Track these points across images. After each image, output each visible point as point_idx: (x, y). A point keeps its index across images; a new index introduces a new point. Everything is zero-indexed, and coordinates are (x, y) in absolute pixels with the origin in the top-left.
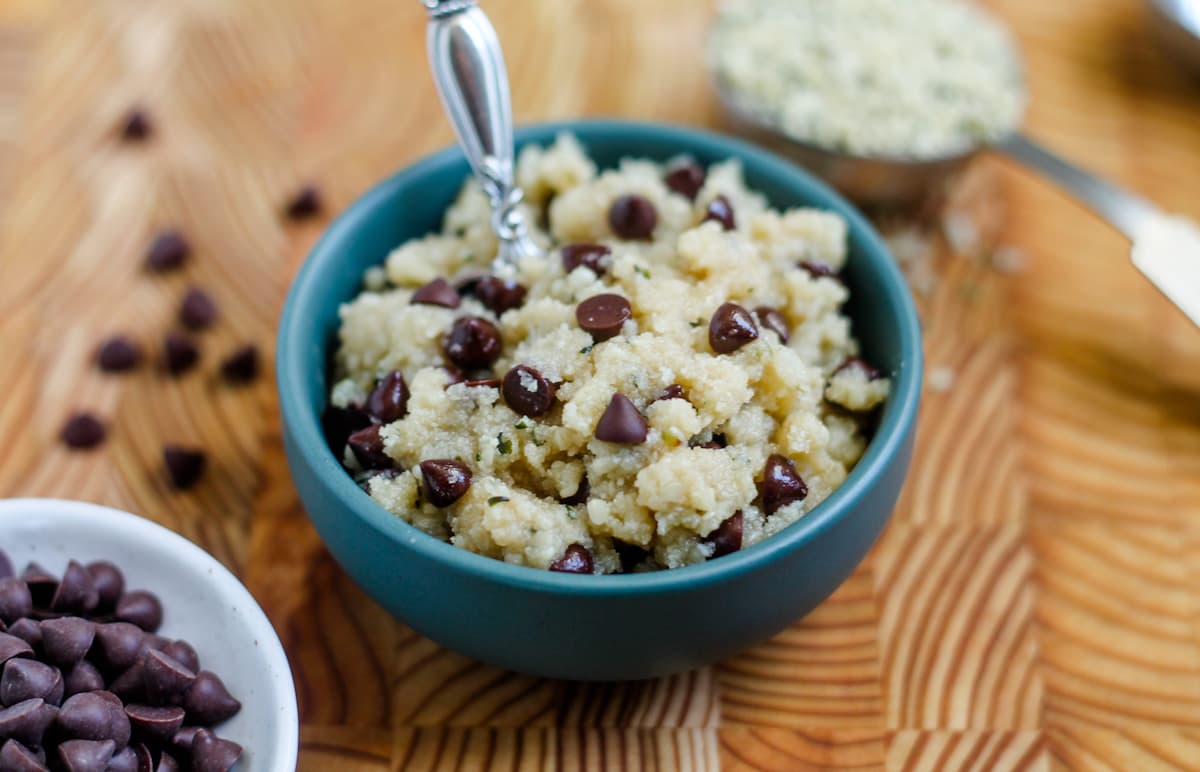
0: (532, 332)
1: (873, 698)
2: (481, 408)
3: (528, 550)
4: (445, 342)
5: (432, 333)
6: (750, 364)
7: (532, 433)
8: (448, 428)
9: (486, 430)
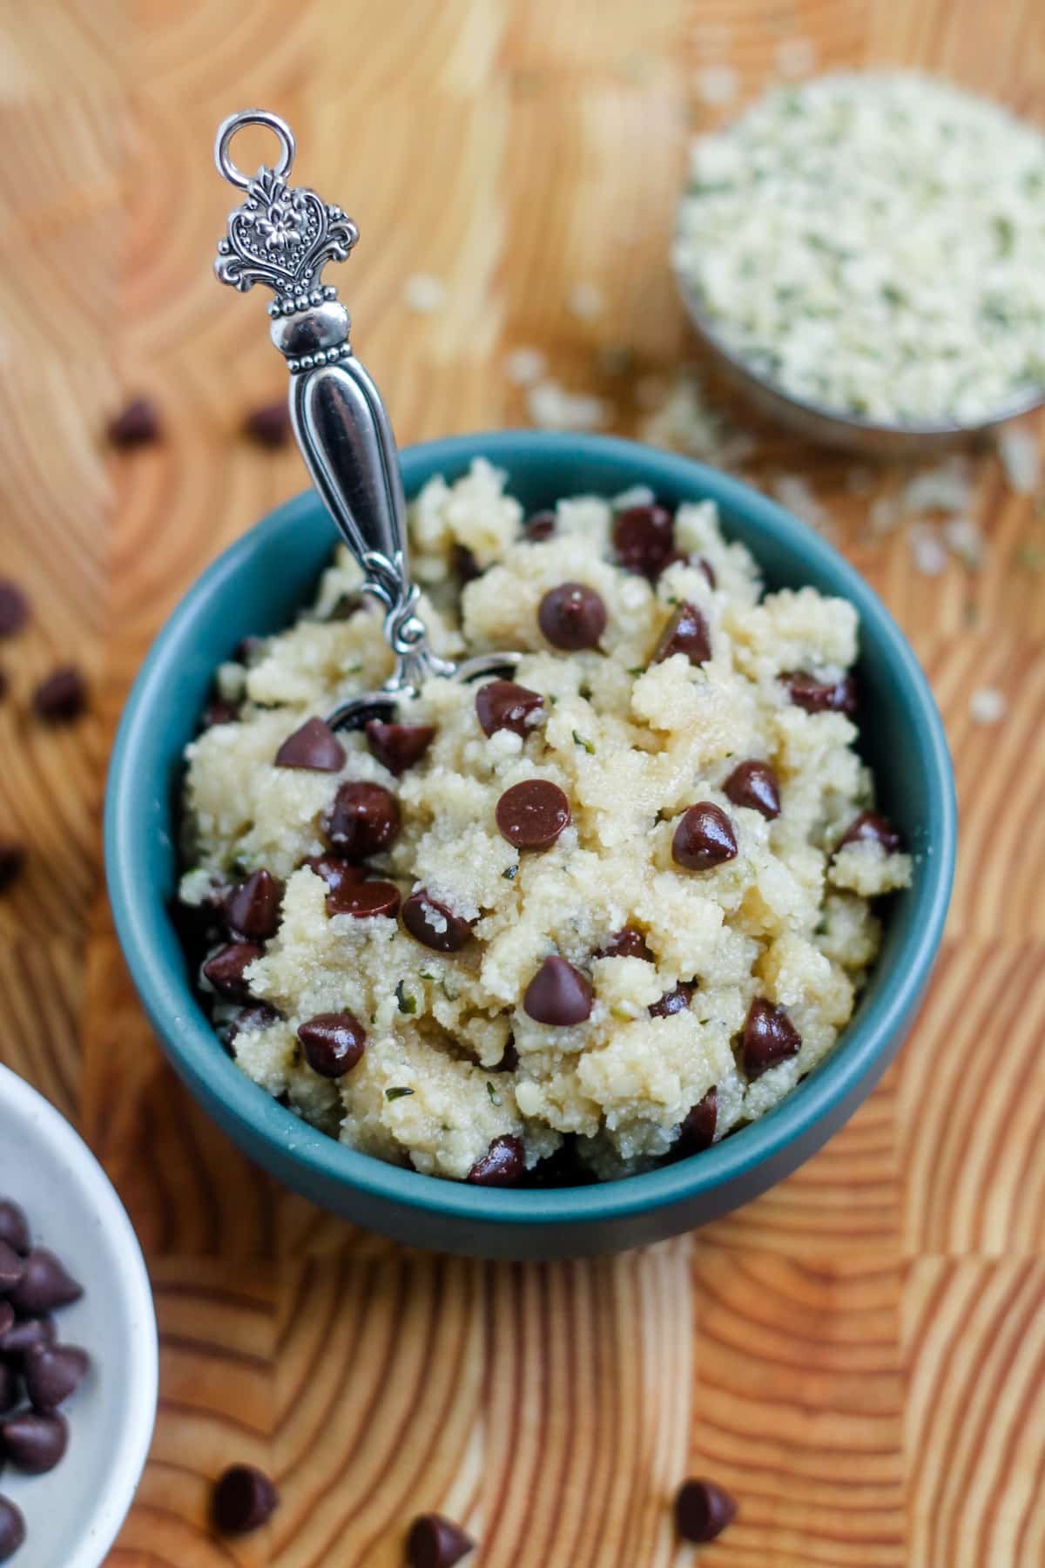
0: (440, 819)
1: (884, 1209)
2: (374, 943)
3: (439, 1154)
4: (326, 825)
5: (307, 815)
6: (726, 891)
7: (442, 984)
8: (330, 966)
9: (382, 977)
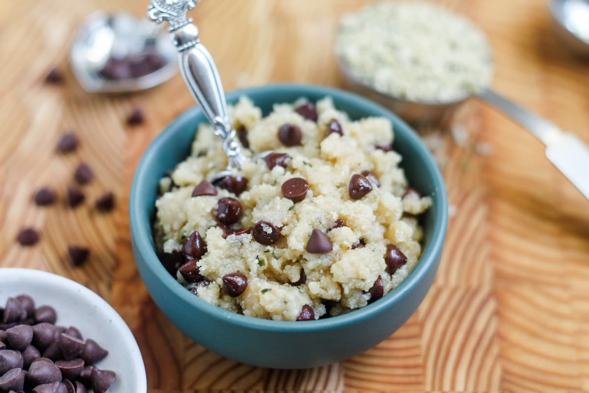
0: (259, 202)
2: (244, 244)
3: (285, 312)
4: (216, 213)
5: (209, 210)
6: (371, 203)
7: (273, 253)
8: (229, 257)
9: (249, 256)
